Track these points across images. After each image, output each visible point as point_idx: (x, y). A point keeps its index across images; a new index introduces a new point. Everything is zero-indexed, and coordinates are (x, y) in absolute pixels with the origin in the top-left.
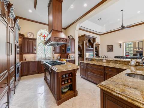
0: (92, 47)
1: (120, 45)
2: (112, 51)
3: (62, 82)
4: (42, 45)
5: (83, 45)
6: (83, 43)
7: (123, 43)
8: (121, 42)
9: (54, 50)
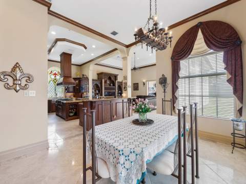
0: (114, 85)
1: (144, 84)
2: (138, 90)
3: (69, 109)
4: (53, 83)
5: (101, 83)
6: (102, 81)
7: (146, 81)
8: (144, 81)
9: (66, 89)
